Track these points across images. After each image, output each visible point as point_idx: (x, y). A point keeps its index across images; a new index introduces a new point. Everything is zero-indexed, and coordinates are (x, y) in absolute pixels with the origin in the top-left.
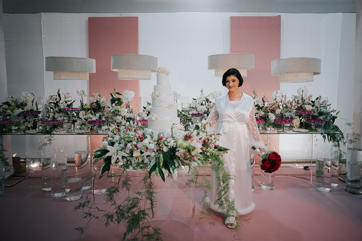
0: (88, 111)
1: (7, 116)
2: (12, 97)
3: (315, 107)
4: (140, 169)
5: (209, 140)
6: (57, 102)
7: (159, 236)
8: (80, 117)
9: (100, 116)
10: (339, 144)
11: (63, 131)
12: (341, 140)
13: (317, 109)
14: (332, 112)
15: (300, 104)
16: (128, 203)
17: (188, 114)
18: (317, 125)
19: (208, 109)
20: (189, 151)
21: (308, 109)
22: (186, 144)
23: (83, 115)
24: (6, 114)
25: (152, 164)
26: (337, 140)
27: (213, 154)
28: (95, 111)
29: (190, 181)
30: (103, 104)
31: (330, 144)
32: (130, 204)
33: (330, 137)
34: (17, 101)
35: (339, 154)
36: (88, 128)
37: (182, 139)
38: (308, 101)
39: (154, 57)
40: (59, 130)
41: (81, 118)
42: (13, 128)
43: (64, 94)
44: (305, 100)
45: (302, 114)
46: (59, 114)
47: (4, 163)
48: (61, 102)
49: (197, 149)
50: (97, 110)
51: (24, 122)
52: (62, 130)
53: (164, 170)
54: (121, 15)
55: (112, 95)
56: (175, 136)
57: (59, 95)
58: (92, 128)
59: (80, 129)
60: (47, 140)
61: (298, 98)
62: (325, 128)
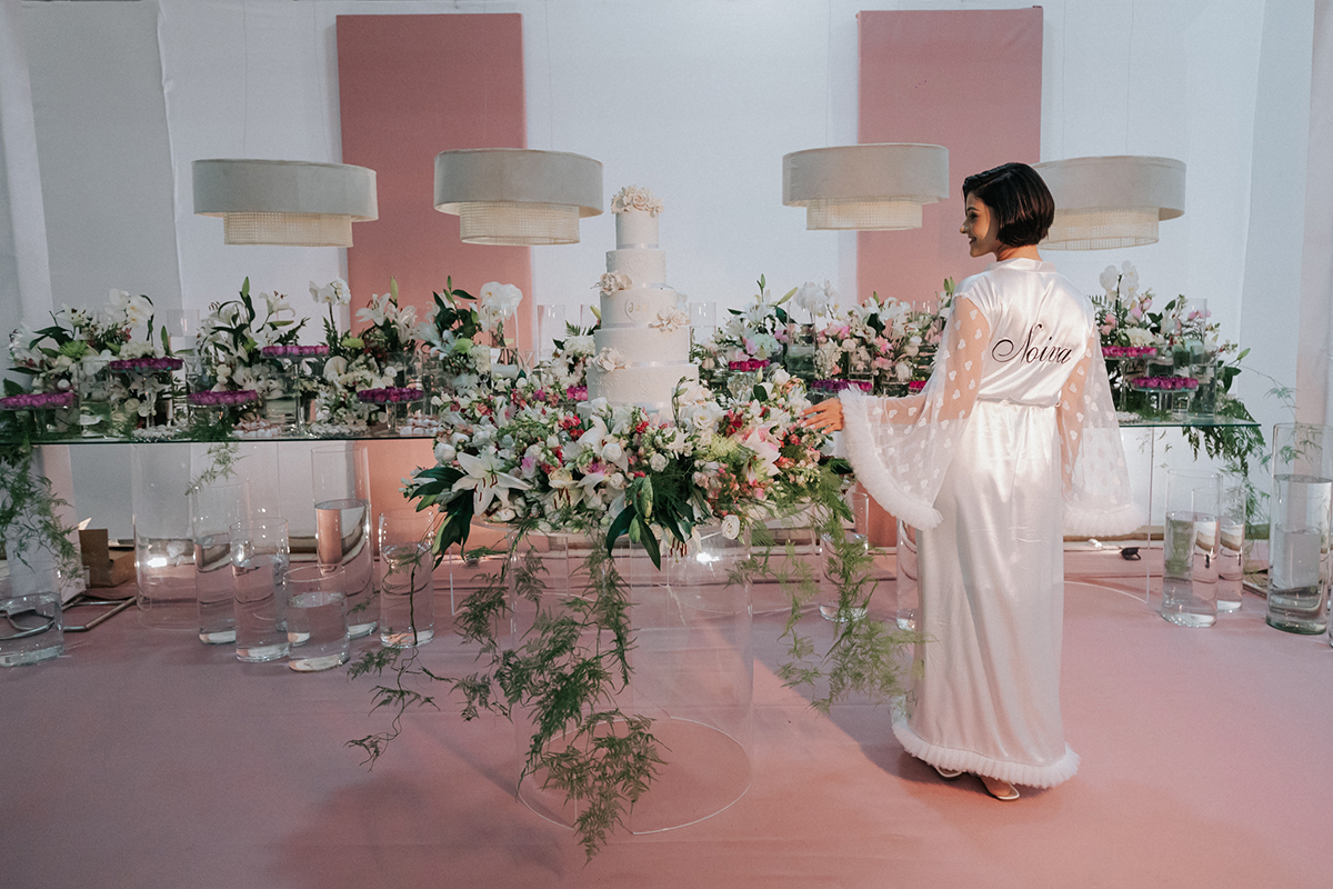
0: (356, 358)
1: (59, 377)
2: (74, 311)
3: (1161, 336)
4: (576, 530)
5: (801, 435)
6: (243, 327)
7: (648, 745)
8: (329, 379)
9: (401, 374)
10: (1245, 465)
11: (270, 427)
12: (1254, 451)
13: (1172, 343)
14: (1221, 350)
15: (1110, 324)
16: (543, 635)
17: (713, 364)
18: (1170, 396)
19: (785, 346)
20: (737, 468)
21: (1138, 341)
22: (726, 446)
23: (338, 371)
24: (55, 371)
25: (614, 513)
26: (1239, 450)
27: (815, 481)
28: (379, 356)
29: (744, 564)
30: (408, 333)
31: (1212, 464)
32: (550, 641)
33: (1213, 441)
34: (92, 323)
35: (1243, 497)
36: (359, 417)
37: (711, 431)
38: (1137, 311)
39: (589, 160)
40: (254, 424)
41: (332, 384)
42: (86, 420)
43: (267, 297)
44: (1126, 311)
45: (1118, 358)
46: (248, 369)
47: (59, 548)
48: (255, 325)
49: (764, 464)
50: (388, 354)
51: (122, 401)
52: (264, 425)
53: (656, 530)
54: (457, 8)
55: (439, 301)
56: (687, 420)
57: (248, 301)
58: (373, 417)
59: (329, 422)
60: (215, 459)
61: (1103, 303)
62: (1196, 407)
